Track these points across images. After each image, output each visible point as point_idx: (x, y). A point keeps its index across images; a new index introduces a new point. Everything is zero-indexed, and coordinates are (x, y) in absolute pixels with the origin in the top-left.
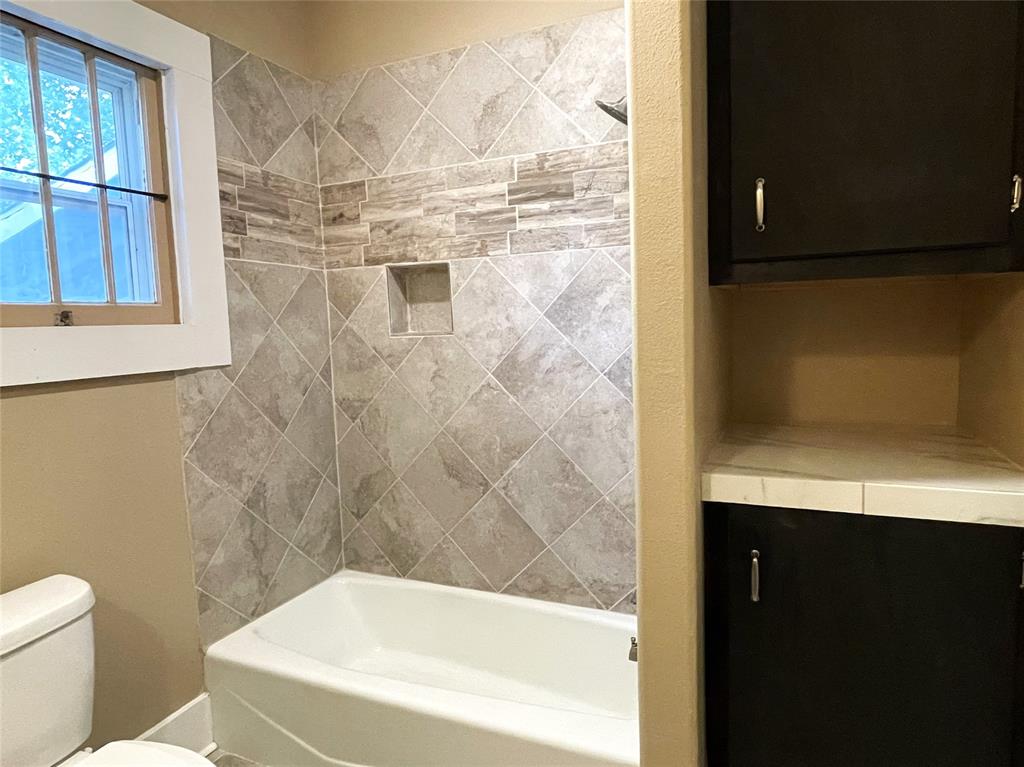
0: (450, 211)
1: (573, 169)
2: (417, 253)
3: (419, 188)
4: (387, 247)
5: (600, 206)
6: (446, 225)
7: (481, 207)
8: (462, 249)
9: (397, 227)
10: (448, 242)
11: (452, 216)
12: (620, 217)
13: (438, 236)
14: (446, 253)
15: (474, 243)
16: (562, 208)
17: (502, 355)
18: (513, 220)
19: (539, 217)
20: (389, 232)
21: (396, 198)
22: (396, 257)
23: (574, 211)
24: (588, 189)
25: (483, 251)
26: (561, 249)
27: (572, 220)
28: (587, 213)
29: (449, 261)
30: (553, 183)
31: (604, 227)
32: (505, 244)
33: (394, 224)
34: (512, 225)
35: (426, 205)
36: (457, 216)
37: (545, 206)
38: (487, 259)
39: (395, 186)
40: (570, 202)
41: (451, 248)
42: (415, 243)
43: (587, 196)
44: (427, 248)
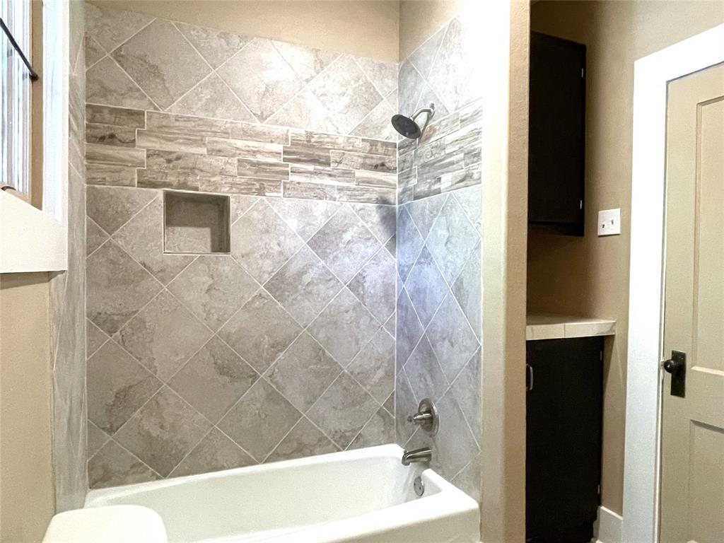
0: (233, 156)
1: (330, 147)
2: (198, 184)
3: (203, 131)
4: (167, 174)
5: (346, 175)
6: (228, 166)
7: (260, 158)
8: (242, 187)
9: (178, 158)
10: (230, 180)
11: (235, 160)
12: (358, 185)
13: (221, 173)
14: (227, 189)
15: (254, 184)
16: (323, 172)
17: (273, 272)
18: (287, 173)
19: (306, 175)
20: (169, 161)
21: (178, 134)
22: (175, 184)
23: (330, 175)
24: (340, 163)
25: (261, 192)
26: (320, 199)
27: (328, 181)
28: (339, 178)
29: (229, 195)
30: (316, 153)
31: (348, 189)
32: (280, 189)
33: (175, 155)
34: (286, 177)
35: (210, 146)
36: (239, 161)
37: (311, 167)
38: (264, 198)
39: (180, 124)
40: (327, 168)
41: (233, 185)
42: (197, 175)
43: (338, 168)
44: (210, 181)
